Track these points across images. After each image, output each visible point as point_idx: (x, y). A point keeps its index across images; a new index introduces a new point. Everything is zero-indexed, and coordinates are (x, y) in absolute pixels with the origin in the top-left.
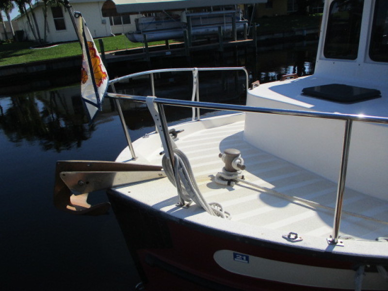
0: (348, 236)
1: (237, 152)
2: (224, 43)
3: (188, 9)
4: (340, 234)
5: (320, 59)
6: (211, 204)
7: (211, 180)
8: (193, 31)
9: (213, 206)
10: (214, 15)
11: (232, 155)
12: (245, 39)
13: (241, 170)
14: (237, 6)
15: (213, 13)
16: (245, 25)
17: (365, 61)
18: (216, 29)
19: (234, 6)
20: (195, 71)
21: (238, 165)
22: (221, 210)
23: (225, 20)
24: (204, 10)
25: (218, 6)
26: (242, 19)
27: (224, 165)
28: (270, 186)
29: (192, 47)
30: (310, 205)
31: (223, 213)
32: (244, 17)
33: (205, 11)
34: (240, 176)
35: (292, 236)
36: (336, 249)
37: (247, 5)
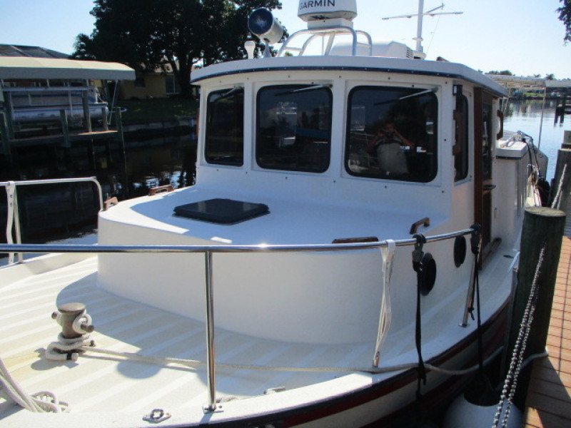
0: (231, 396)
1: (79, 307)
2: (72, 135)
3: (5, 81)
4: (218, 395)
5: (201, 165)
6: (35, 396)
7: (39, 356)
8: (16, 115)
9: (38, 399)
10: (51, 92)
11: (72, 312)
12: (105, 130)
13: (88, 334)
14: (90, 81)
15: (51, 89)
16: (103, 109)
17: (252, 168)
18: (57, 114)
19: (85, 81)
20: (11, 186)
21: (83, 327)
22: (53, 401)
23: (70, 100)
24: (35, 83)
25: (59, 80)
26: (99, 101)
27: (60, 329)
28: (134, 349)
29: (14, 140)
30: (188, 366)
31: (56, 405)
32: (102, 98)
33: (37, 86)
34: (87, 341)
35: (157, 415)
36: (215, 418)
37: (106, 81)
